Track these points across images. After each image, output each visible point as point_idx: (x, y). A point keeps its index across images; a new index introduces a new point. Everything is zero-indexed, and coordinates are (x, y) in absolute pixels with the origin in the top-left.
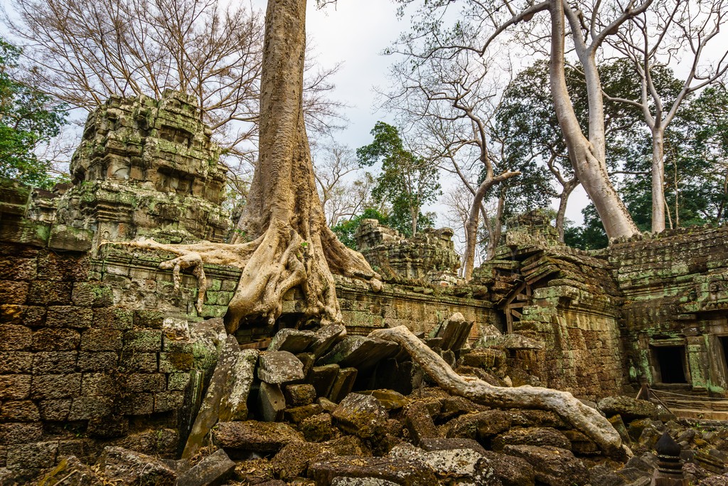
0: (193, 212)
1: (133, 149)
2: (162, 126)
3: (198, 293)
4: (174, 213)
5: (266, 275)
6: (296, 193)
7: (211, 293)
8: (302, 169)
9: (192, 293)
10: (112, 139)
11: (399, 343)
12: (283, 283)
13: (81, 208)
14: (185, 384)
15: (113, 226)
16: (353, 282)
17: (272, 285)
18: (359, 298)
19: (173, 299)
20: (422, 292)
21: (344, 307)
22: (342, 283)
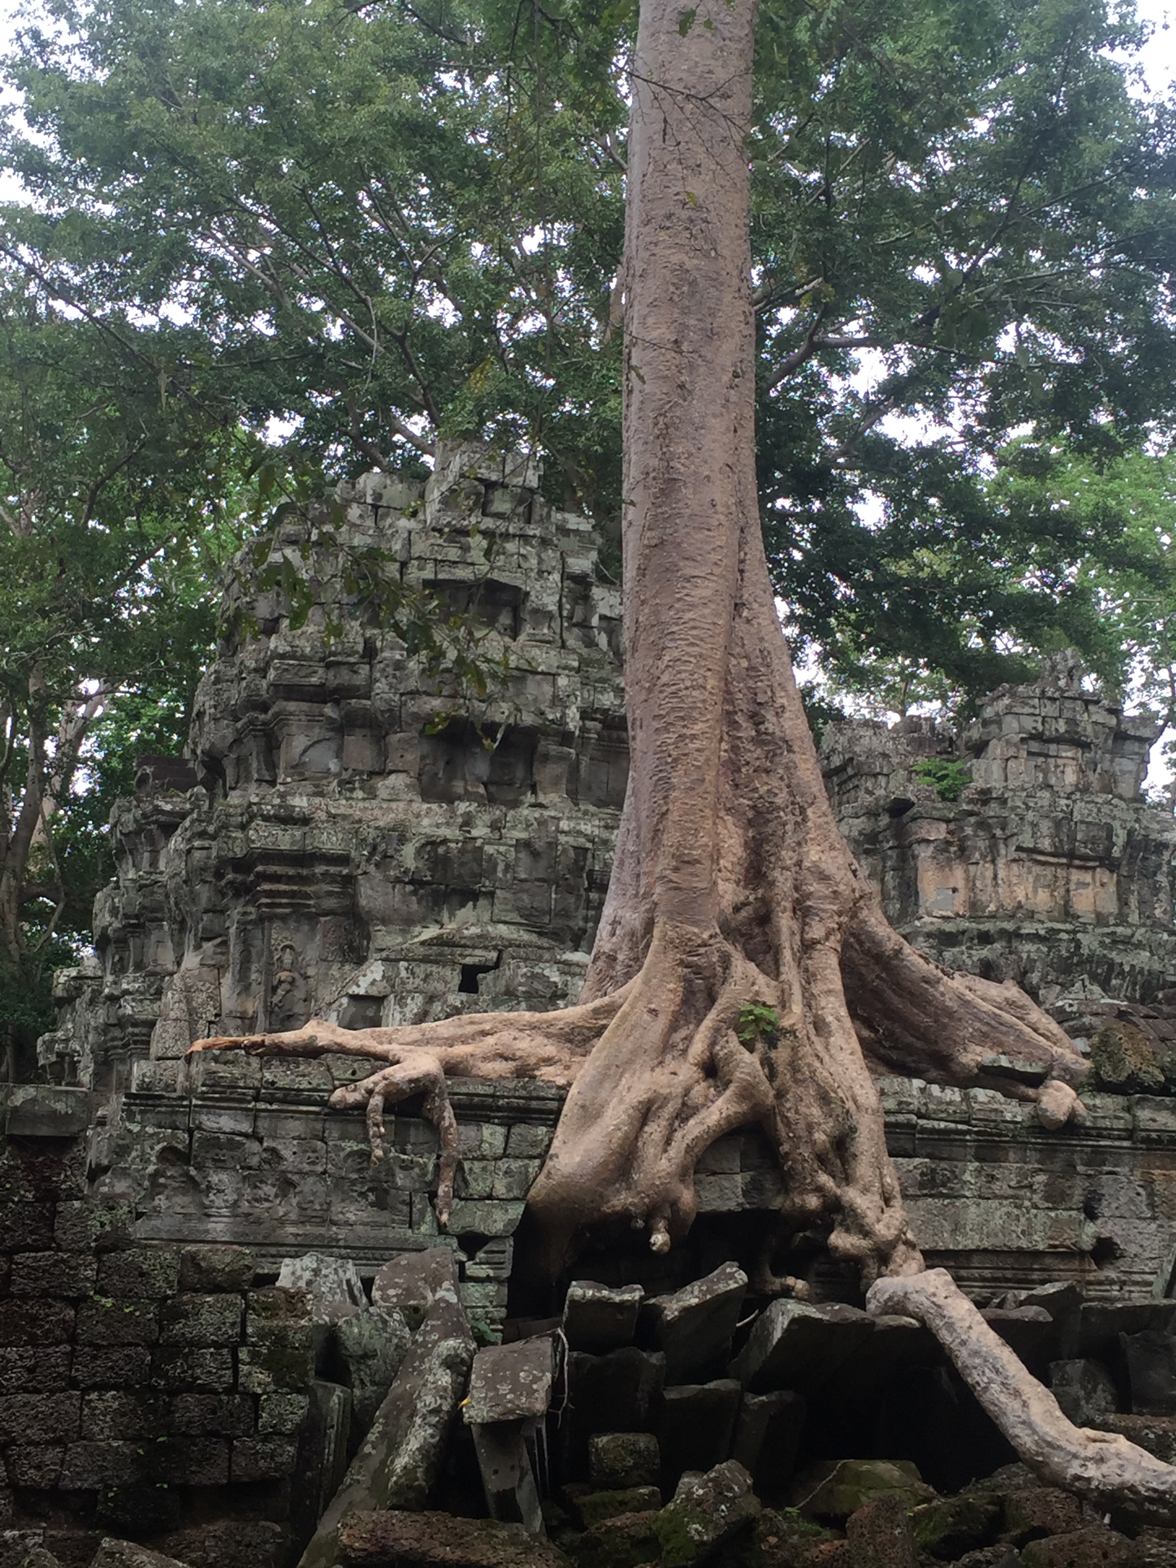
0: (535, 855)
1: (344, 677)
2: (427, 583)
3: (437, 1166)
4: (475, 866)
5: (635, 1102)
6: (750, 823)
7: (477, 1166)
8: (763, 743)
9: (424, 1167)
10: (283, 656)
11: (921, 1320)
12: (692, 1122)
13: (219, 876)
14: (297, 1419)
15: (306, 928)
16: (966, 1098)
17: (655, 1130)
18: (988, 1153)
19: (369, 1190)
21: (922, 1186)
22: (915, 1104)
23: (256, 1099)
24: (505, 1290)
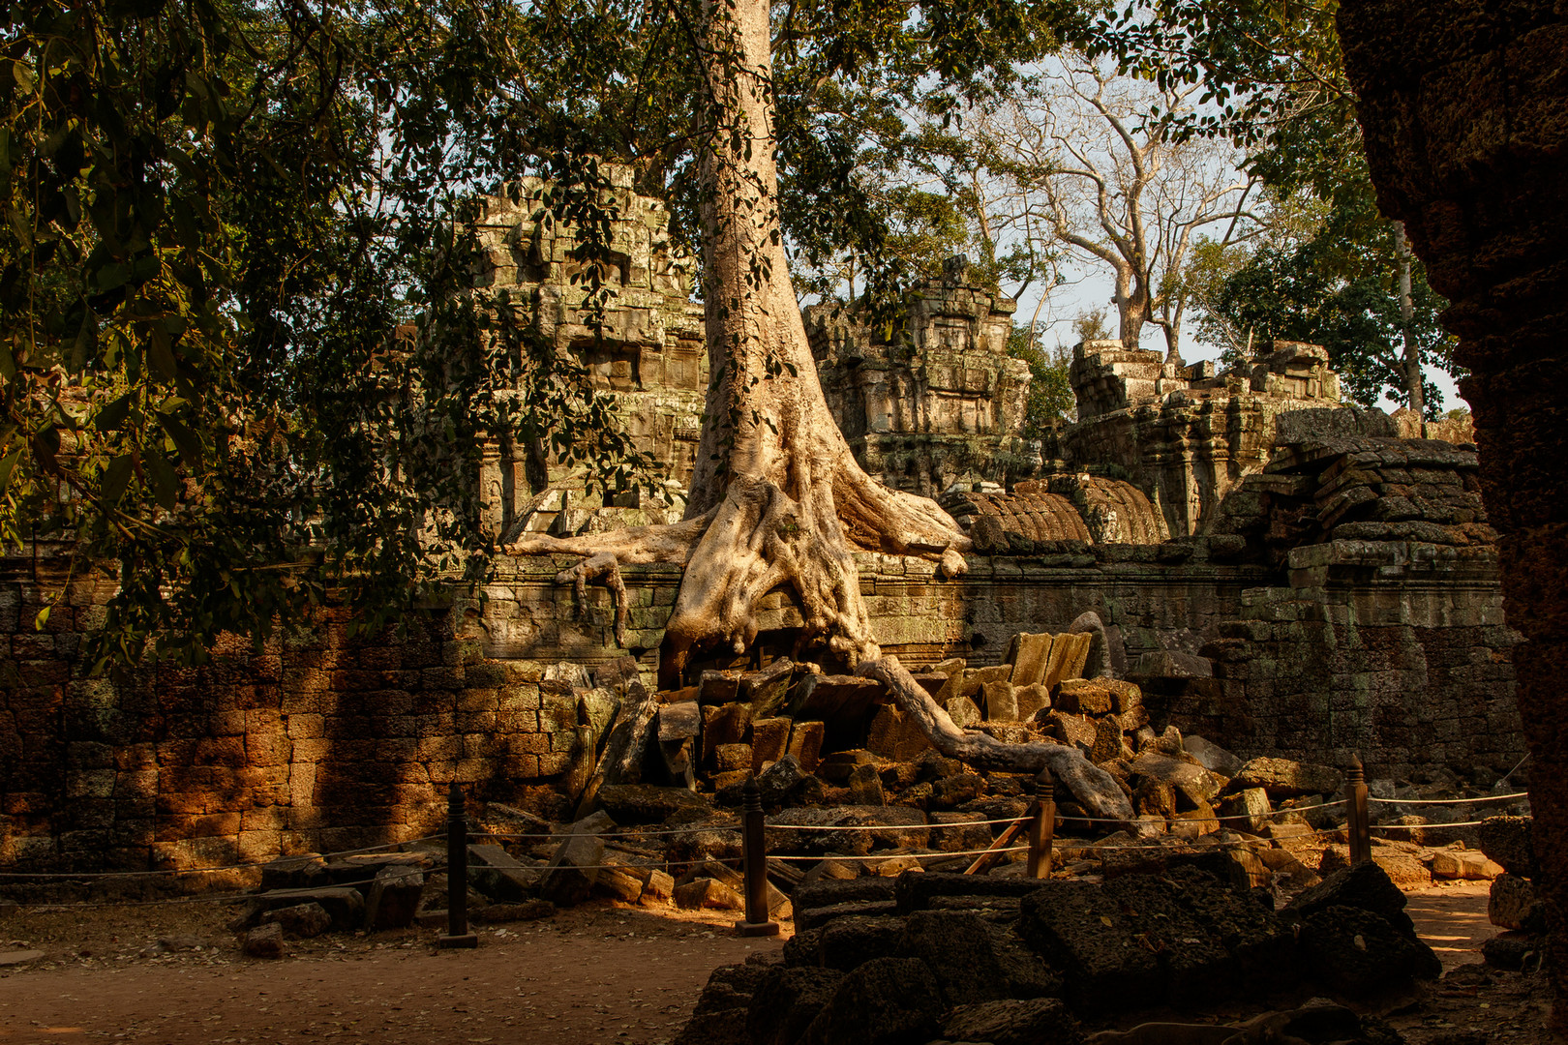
0: (642, 420)
1: (520, 314)
2: (566, 252)
3: (616, 612)
6: (780, 412)
7: (638, 611)
9: (609, 613)
11: (882, 681)
12: (755, 583)
14: (571, 744)
15: (505, 469)
16: (902, 562)
17: (735, 588)
18: (914, 591)
19: (580, 626)
20: (1068, 565)
21: (879, 611)
22: (875, 567)
23: (516, 580)
24: (656, 676)
